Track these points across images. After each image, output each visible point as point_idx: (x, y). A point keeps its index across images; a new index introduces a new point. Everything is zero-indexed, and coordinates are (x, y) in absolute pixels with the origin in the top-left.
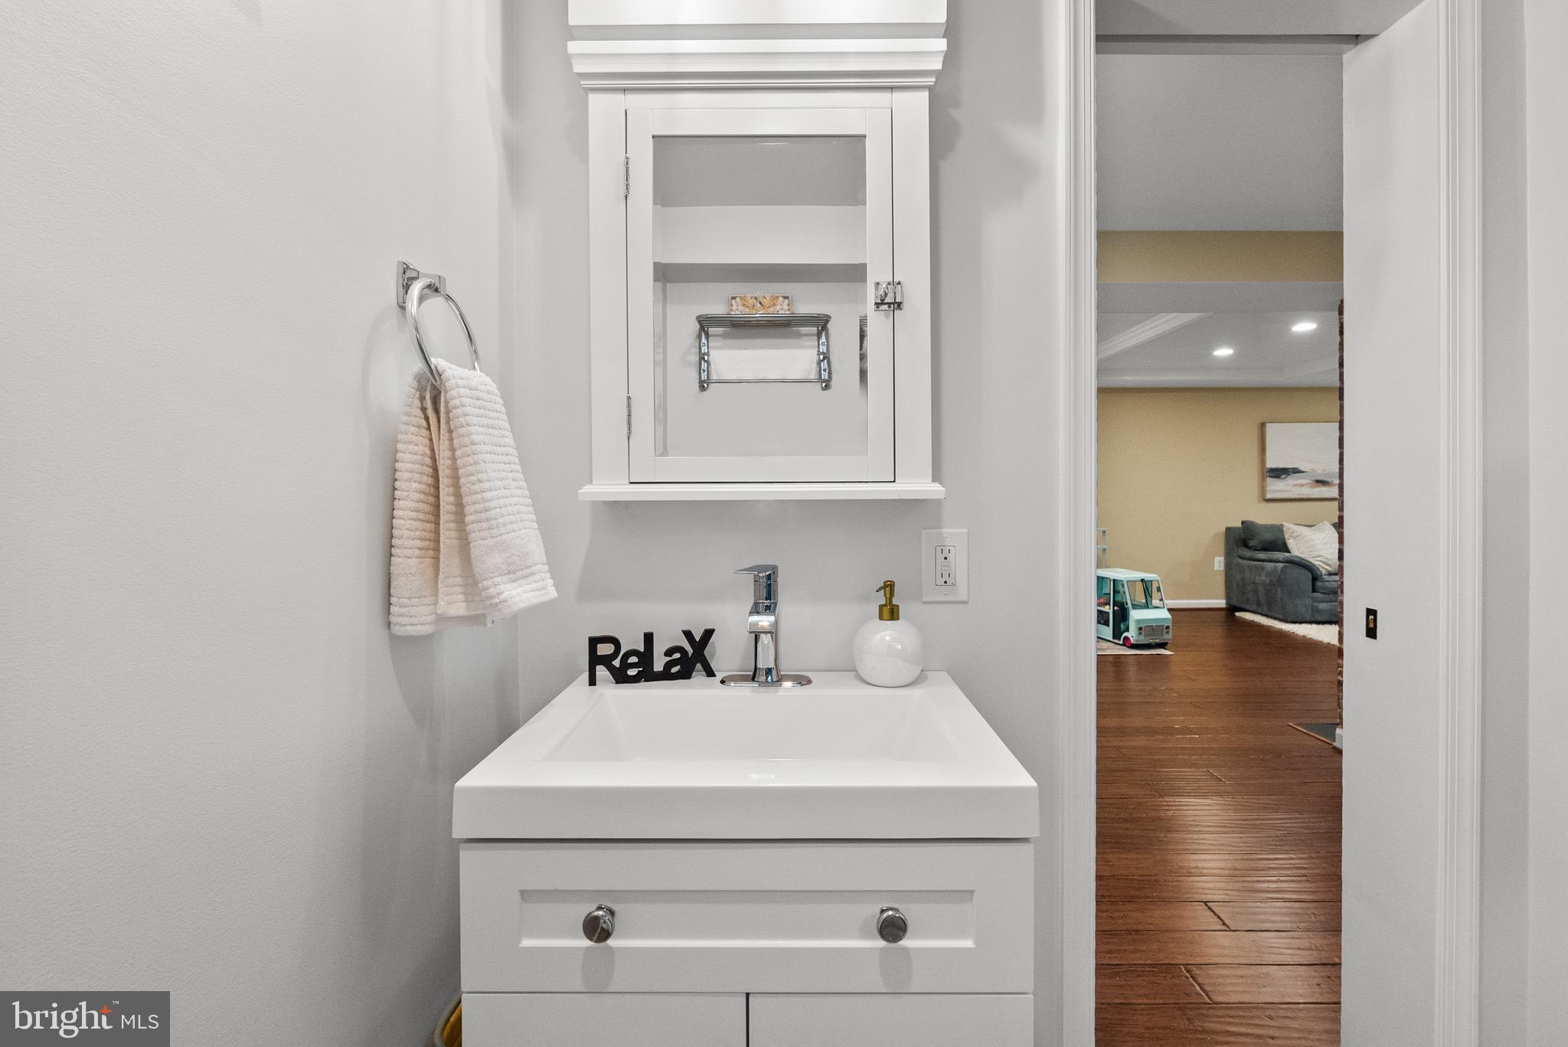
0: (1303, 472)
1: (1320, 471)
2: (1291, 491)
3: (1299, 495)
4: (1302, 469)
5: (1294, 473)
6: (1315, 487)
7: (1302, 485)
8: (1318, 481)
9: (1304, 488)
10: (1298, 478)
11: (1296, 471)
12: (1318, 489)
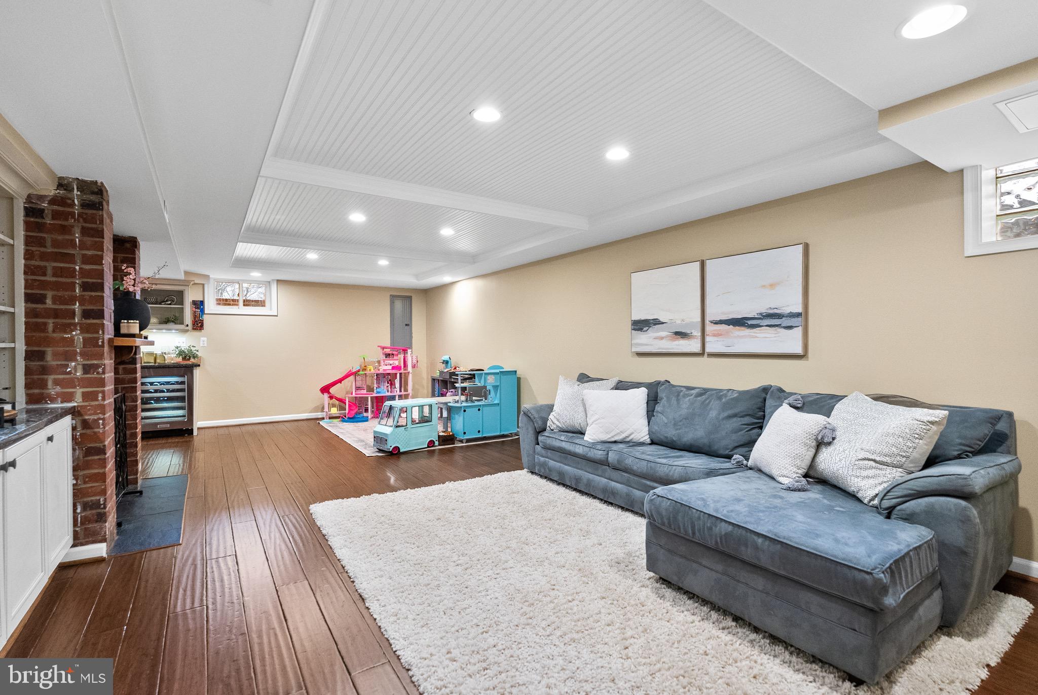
0: (663, 323)
1: (679, 322)
2: (651, 345)
3: (659, 349)
4: (662, 320)
5: (655, 324)
6: (675, 341)
7: (662, 338)
8: (677, 333)
9: (664, 341)
10: (658, 331)
11: (656, 322)
12: (677, 342)
